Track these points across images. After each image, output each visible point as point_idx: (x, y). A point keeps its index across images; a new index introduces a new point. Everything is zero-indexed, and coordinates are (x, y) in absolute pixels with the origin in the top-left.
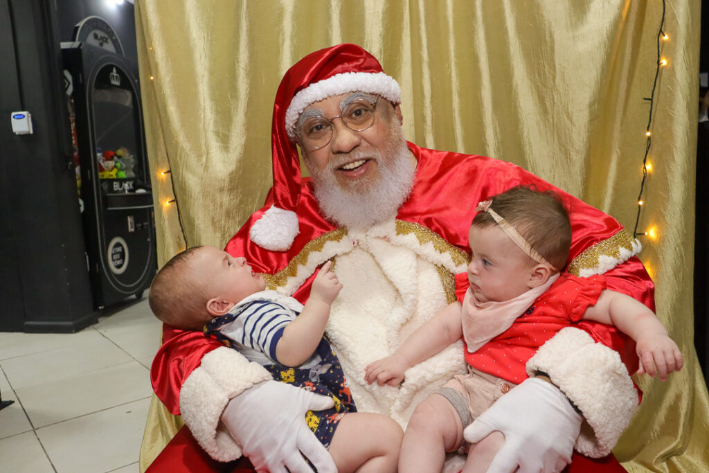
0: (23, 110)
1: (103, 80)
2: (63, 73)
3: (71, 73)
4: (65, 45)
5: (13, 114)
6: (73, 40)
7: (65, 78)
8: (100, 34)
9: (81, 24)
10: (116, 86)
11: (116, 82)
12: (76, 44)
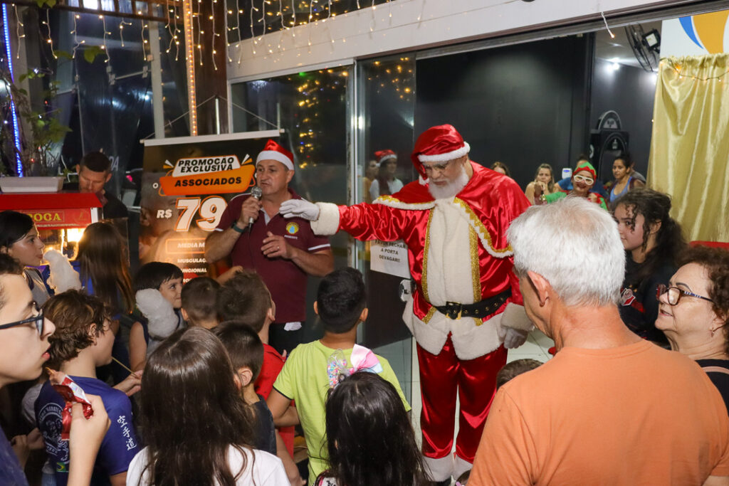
0: (569, 167)
1: (610, 147)
2: (589, 147)
3: (594, 147)
4: (593, 131)
5: (564, 169)
6: (597, 128)
7: (590, 149)
8: (611, 120)
9: (602, 118)
10: (615, 150)
11: (615, 147)
12: (598, 131)
